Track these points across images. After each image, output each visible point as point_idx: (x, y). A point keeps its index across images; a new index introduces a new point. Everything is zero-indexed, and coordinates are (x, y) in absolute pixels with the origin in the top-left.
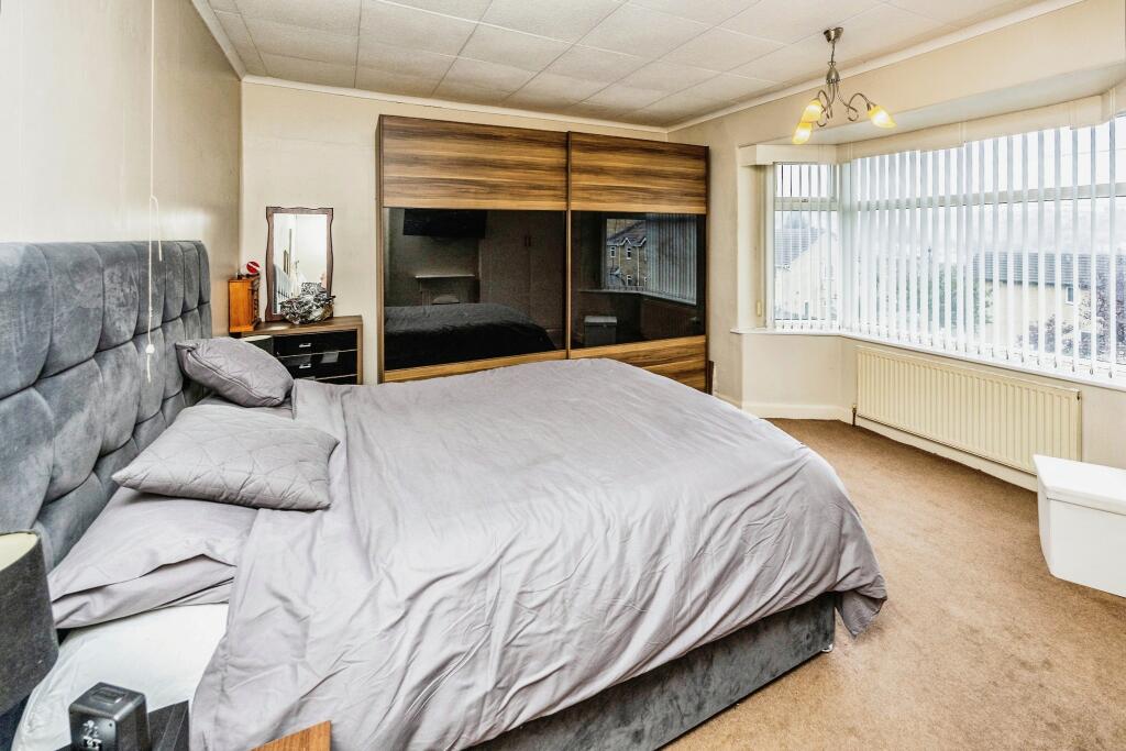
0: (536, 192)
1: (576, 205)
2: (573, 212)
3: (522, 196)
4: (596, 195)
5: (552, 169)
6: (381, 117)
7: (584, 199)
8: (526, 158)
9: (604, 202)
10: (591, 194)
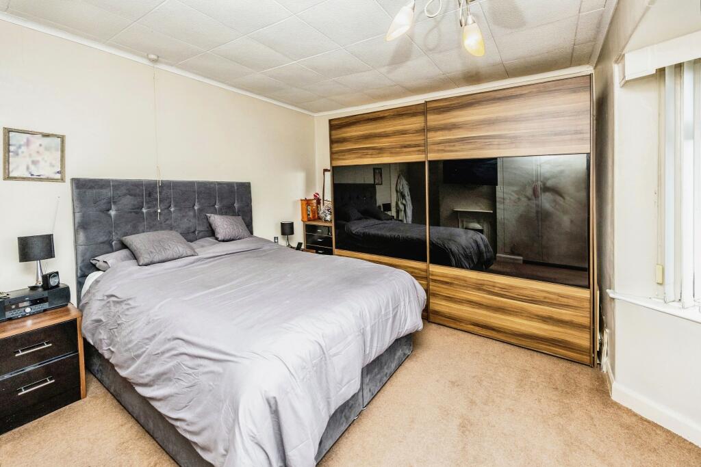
0: (405, 150)
1: (433, 156)
2: (430, 162)
3: (397, 153)
4: (450, 146)
5: (417, 132)
6: (330, 121)
7: (439, 151)
8: (400, 128)
9: (456, 151)
10: (445, 146)
